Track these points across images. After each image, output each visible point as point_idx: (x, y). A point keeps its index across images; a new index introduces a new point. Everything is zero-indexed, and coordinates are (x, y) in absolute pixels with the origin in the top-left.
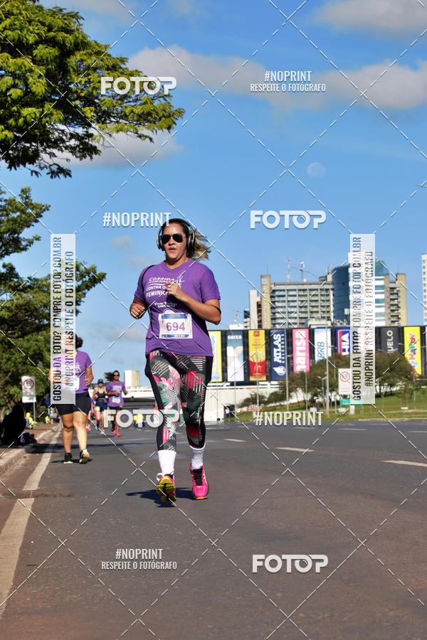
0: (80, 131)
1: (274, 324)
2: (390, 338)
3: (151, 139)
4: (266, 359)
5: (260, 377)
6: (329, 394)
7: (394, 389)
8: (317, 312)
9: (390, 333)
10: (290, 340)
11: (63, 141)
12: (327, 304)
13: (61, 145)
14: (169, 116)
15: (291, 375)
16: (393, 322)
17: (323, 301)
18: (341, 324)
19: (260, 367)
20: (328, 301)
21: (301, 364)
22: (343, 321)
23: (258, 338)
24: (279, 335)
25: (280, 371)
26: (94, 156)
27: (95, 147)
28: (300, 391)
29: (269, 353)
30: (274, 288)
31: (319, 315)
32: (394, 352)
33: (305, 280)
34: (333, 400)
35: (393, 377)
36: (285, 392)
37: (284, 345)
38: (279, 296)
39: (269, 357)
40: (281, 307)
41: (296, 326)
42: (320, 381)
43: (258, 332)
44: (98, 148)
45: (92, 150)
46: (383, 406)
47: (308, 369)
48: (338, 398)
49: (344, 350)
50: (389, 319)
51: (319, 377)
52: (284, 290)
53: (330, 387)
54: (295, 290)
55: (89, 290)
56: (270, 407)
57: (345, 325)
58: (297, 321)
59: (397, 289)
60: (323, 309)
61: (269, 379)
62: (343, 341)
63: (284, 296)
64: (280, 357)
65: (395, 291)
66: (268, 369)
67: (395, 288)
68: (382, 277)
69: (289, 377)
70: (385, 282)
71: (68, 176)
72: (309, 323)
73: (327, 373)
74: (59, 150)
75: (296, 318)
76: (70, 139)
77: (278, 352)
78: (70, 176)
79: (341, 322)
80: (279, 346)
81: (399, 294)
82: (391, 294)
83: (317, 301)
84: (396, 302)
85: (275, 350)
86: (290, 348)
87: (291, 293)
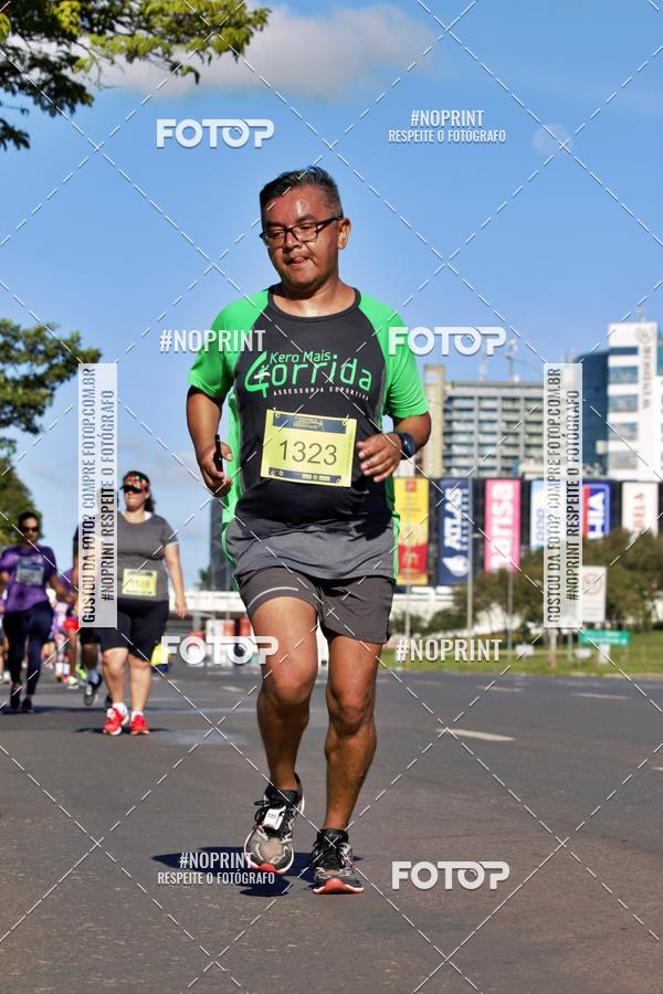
0: (51, 49)
1: (448, 469)
3: (197, 75)
4: (430, 540)
5: (413, 576)
8: (540, 446)
10: (481, 501)
11: (16, 72)
13: (11, 79)
14: (238, 25)
15: (479, 576)
18: (589, 473)
19: (415, 555)
22: (592, 465)
23: (412, 495)
24: (458, 492)
25: (457, 565)
26: (78, 106)
27: (83, 87)
28: (496, 609)
29: (436, 528)
30: (451, 392)
33: (516, 379)
34: (565, 631)
36: (464, 610)
37: (467, 511)
38: (461, 410)
39: (435, 535)
40: (464, 433)
41: (494, 474)
43: (415, 483)
44: (88, 91)
45: (76, 95)
47: (516, 563)
48: (576, 628)
49: (593, 528)
52: (471, 398)
54: (495, 398)
55: (62, 381)
57: (596, 474)
58: (497, 463)
61: (434, 582)
62: (592, 509)
63: (470, 410)
64: (458, 537)
66: (431, 561)
69: (474, 579)
71: (22, 146)
72: (523, 468)
74: (7, 90)
75: (494, 457)
76: (31, 67)
77: (454, 526)
78: (27, 145)
79: (589, 468)
80: (458, 514)
83: (540, 423)
85: (448, 522)
86: (480, 518)
87: (488, 404)
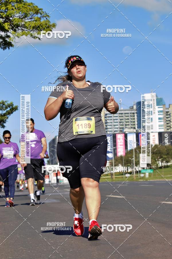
1: (107, 131)
2: (166, 137)
3: (39, 39)
6: (135, 167)
7: (169, 164)
8: (129, 125)
9: (166, 135)
10: (115, 139)
12: (134, 121)
14: (49, 27)
15: (115, 158)
16: (168, 129)
17: (132, 119)
20: (134, 119)
21: (121, 152)
24: (110, 137)
25: (110, 155)
26: (10, 47)
27: (11, 43)
28: (120, 166)
30: (106, 113)
31: (130, 126)
32: (169, 145)
34: (137, 170)
35: (168, 158)
37: (112, 142)
38: (109, 117)
40: (110, 123)
41: (118, 132)
42: (131, 160)
45: (9, 45)
46: (163, 173)
47: (125, 154)
48: (140, 169)
50: (166, 128)
51: (130, 158)
53: (135, 163)
56: (105, 174)
58: (119, 130)
59: (170, 112)
60: (132, 123)
64: (110, 148)
65: (169, 113)
67: (168, 112)
68: (162, 106)
70: (163, 109)
72: (125, 130)
73: (134, 156)
75: (118, 128)
77: (109, 146)
80: (110, 143)
81: (171, 115)
82: (167, 115)
83: (128, 119)
84: (169, 119)
86: (115, 144)
